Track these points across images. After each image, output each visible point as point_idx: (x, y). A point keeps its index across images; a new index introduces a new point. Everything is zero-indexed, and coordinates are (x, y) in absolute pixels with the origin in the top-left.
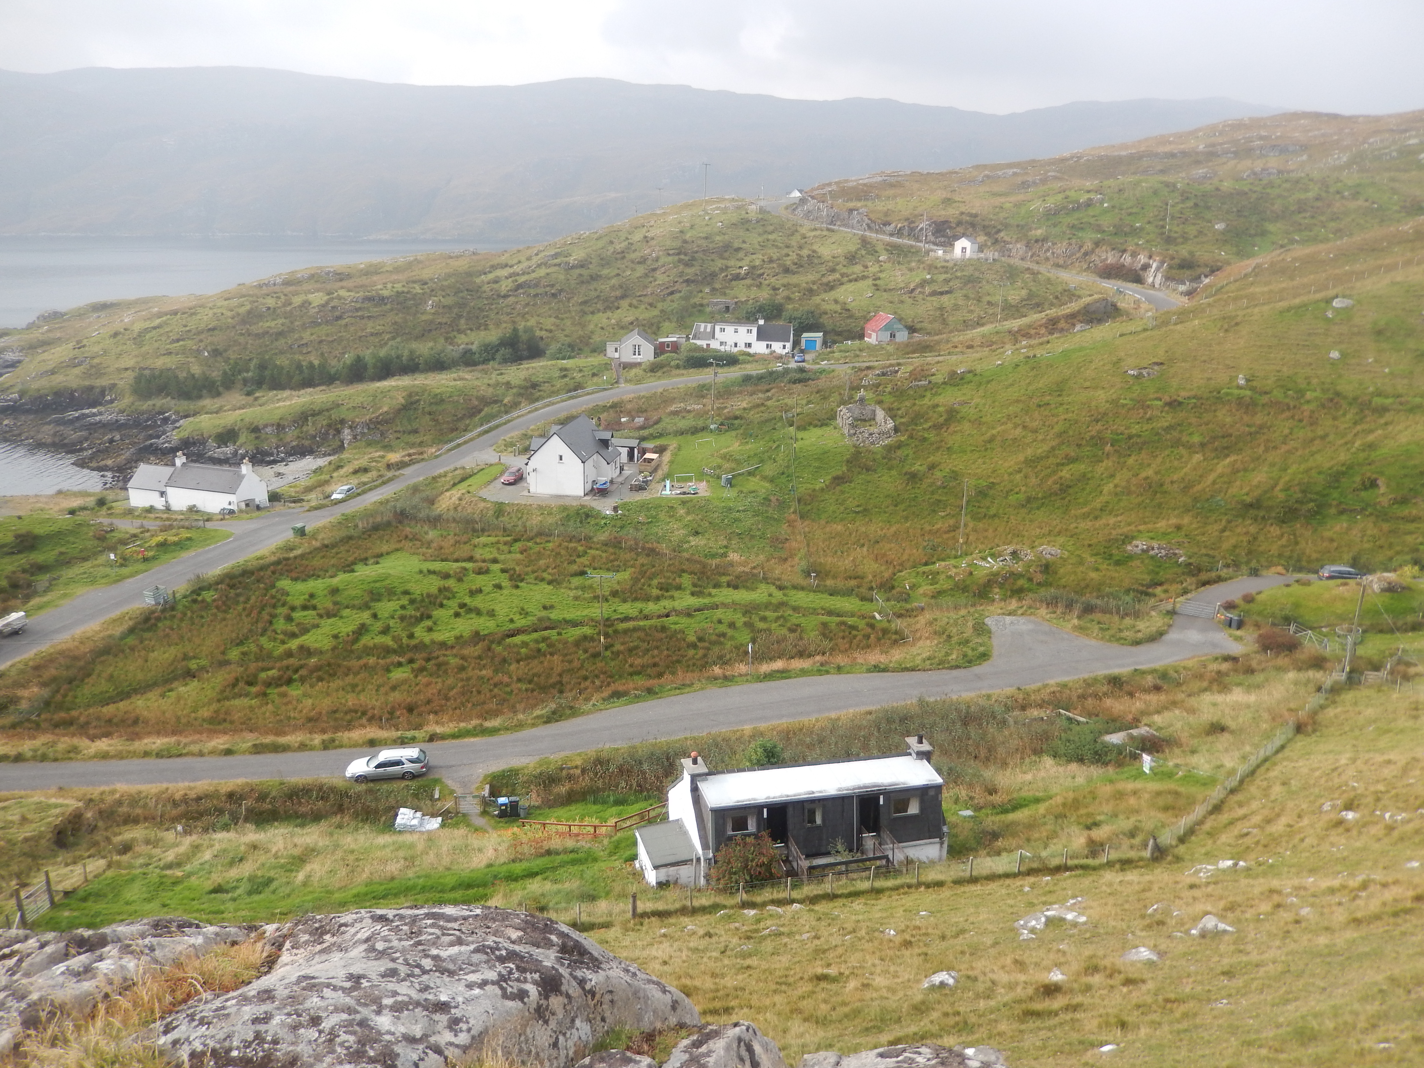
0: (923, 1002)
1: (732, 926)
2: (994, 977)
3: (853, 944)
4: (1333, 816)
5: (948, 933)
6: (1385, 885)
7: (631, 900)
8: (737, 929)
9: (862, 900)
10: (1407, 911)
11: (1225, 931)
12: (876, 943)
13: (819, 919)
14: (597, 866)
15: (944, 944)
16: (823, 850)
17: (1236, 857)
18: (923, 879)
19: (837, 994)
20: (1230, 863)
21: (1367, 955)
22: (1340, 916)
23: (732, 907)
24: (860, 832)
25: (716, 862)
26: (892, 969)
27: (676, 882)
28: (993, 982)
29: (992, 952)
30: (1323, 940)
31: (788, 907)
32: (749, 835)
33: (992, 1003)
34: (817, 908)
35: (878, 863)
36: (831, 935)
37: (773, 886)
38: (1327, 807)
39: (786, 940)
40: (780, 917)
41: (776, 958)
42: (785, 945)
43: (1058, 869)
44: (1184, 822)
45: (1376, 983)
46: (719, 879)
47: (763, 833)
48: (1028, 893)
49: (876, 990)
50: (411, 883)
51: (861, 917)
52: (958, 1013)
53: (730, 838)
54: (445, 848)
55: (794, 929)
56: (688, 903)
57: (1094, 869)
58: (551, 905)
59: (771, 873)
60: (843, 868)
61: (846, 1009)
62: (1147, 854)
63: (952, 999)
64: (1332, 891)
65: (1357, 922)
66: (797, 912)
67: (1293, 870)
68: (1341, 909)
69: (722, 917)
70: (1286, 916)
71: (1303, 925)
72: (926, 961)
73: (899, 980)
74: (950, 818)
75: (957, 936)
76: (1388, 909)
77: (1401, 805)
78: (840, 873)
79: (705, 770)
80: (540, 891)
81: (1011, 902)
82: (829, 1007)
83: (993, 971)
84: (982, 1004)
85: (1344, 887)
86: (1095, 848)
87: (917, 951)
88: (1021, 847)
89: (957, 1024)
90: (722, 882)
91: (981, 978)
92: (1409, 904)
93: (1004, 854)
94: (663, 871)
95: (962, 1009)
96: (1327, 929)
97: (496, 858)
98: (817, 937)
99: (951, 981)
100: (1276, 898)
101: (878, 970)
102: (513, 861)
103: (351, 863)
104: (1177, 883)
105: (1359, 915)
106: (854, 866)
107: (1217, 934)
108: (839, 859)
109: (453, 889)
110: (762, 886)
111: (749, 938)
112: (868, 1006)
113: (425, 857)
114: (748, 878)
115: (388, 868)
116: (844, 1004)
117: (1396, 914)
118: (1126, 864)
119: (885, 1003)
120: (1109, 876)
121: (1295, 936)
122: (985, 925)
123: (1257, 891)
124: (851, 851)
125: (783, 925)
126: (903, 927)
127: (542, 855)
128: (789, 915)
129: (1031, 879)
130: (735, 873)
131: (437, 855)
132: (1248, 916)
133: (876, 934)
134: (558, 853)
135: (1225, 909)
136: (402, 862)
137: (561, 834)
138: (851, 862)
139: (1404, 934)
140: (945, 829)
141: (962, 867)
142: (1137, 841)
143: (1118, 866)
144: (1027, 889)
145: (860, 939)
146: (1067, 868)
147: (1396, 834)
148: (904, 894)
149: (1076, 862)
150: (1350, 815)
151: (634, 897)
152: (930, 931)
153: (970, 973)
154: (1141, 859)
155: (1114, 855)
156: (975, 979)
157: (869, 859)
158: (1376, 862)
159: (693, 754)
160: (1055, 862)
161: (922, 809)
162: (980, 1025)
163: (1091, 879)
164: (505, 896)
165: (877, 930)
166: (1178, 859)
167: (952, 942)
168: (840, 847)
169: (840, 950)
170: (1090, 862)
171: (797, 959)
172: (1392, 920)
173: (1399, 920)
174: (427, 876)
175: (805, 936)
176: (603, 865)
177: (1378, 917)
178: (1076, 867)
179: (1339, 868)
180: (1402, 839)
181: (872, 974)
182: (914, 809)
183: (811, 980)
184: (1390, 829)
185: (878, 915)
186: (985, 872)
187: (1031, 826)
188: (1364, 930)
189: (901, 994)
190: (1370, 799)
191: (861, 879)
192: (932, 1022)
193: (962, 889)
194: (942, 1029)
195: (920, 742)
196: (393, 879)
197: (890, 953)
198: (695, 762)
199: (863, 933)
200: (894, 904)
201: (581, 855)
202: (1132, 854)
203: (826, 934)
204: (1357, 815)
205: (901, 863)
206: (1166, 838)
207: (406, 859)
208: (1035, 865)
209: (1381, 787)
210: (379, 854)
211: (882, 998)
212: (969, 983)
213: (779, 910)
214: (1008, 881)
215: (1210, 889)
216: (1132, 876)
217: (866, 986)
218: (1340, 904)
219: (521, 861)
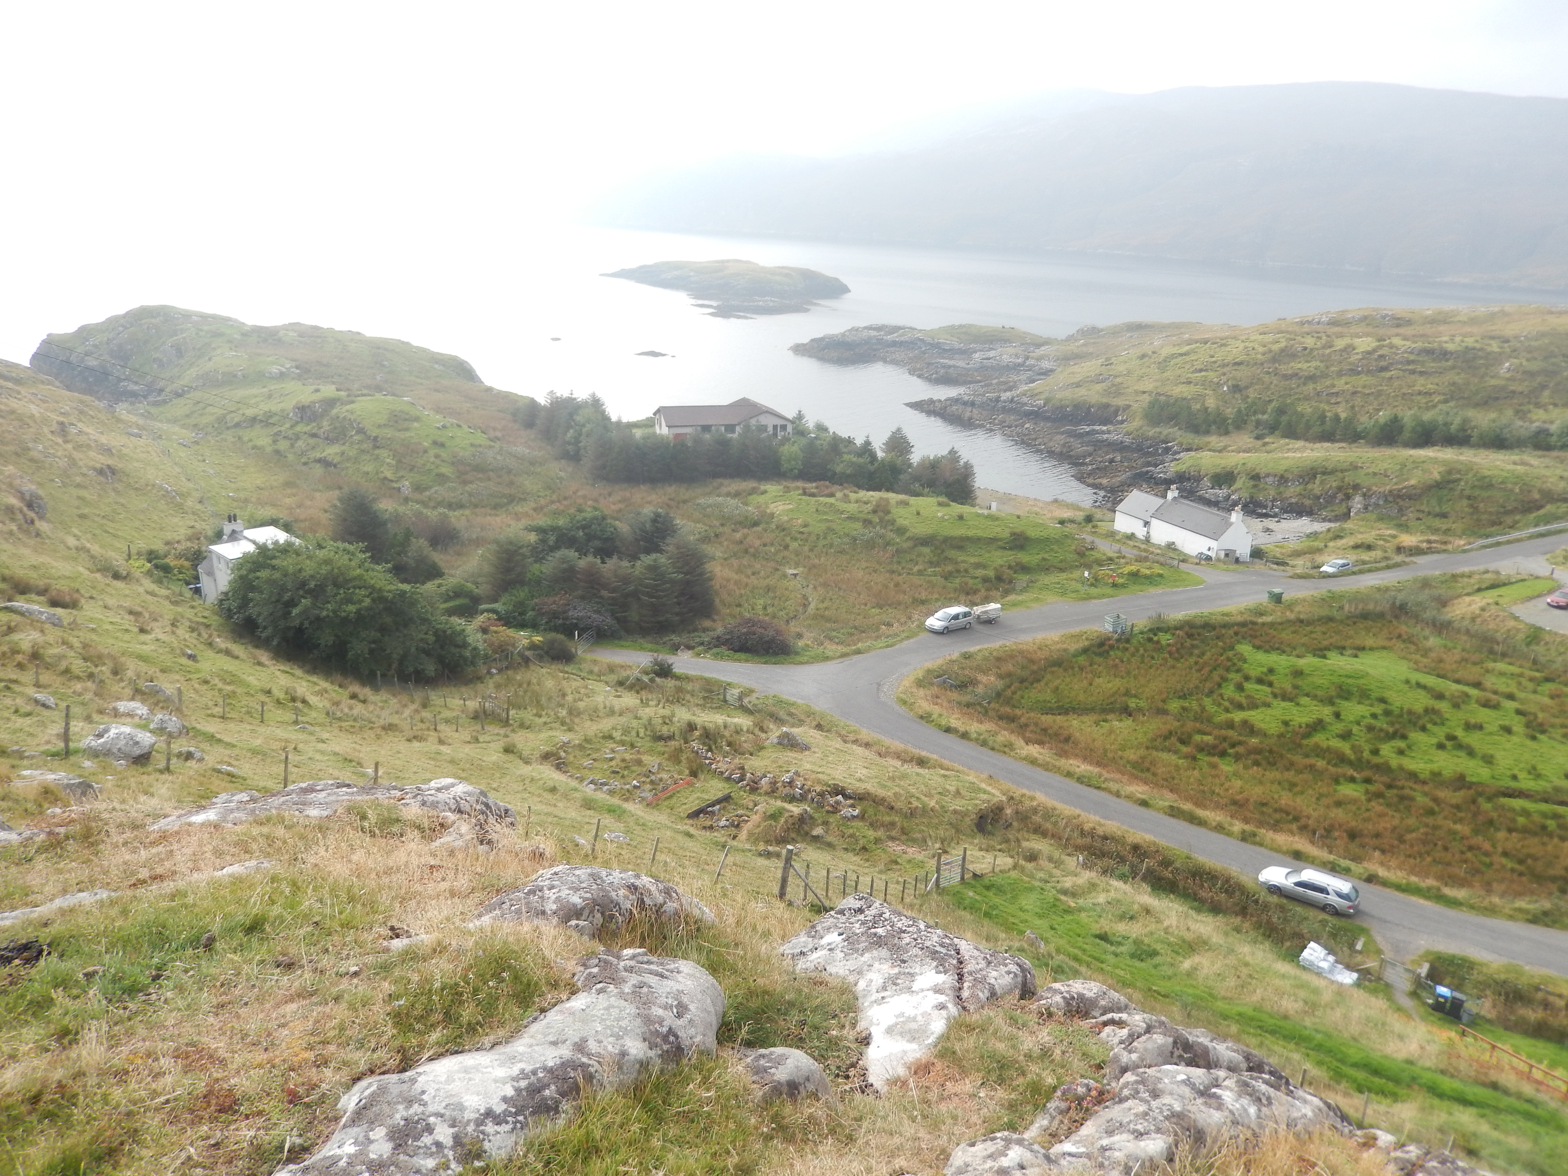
14: (1560, 1137)
50: (1307, 1032)
54: (1356, 1014)
80: (1472, 1128)
97: (1421, 1057)
102: (1443, 1072)
103: (1243, 976)
109: (1355, 1065)
113: (1328, 1011)
115: (1284, 1003)
127: (1484, 1084)
131: (1345, 1016)
134: (1506, 1092)
136: (1301, 1003)
137: (1519, 1073)
164: (1422, 1109)
174: (1329, 1036)
196: (1286, 1017)
201: (1539, 1112)
207: (1306, 1002)
210: (1278, 982)
219: (1452, 1076)
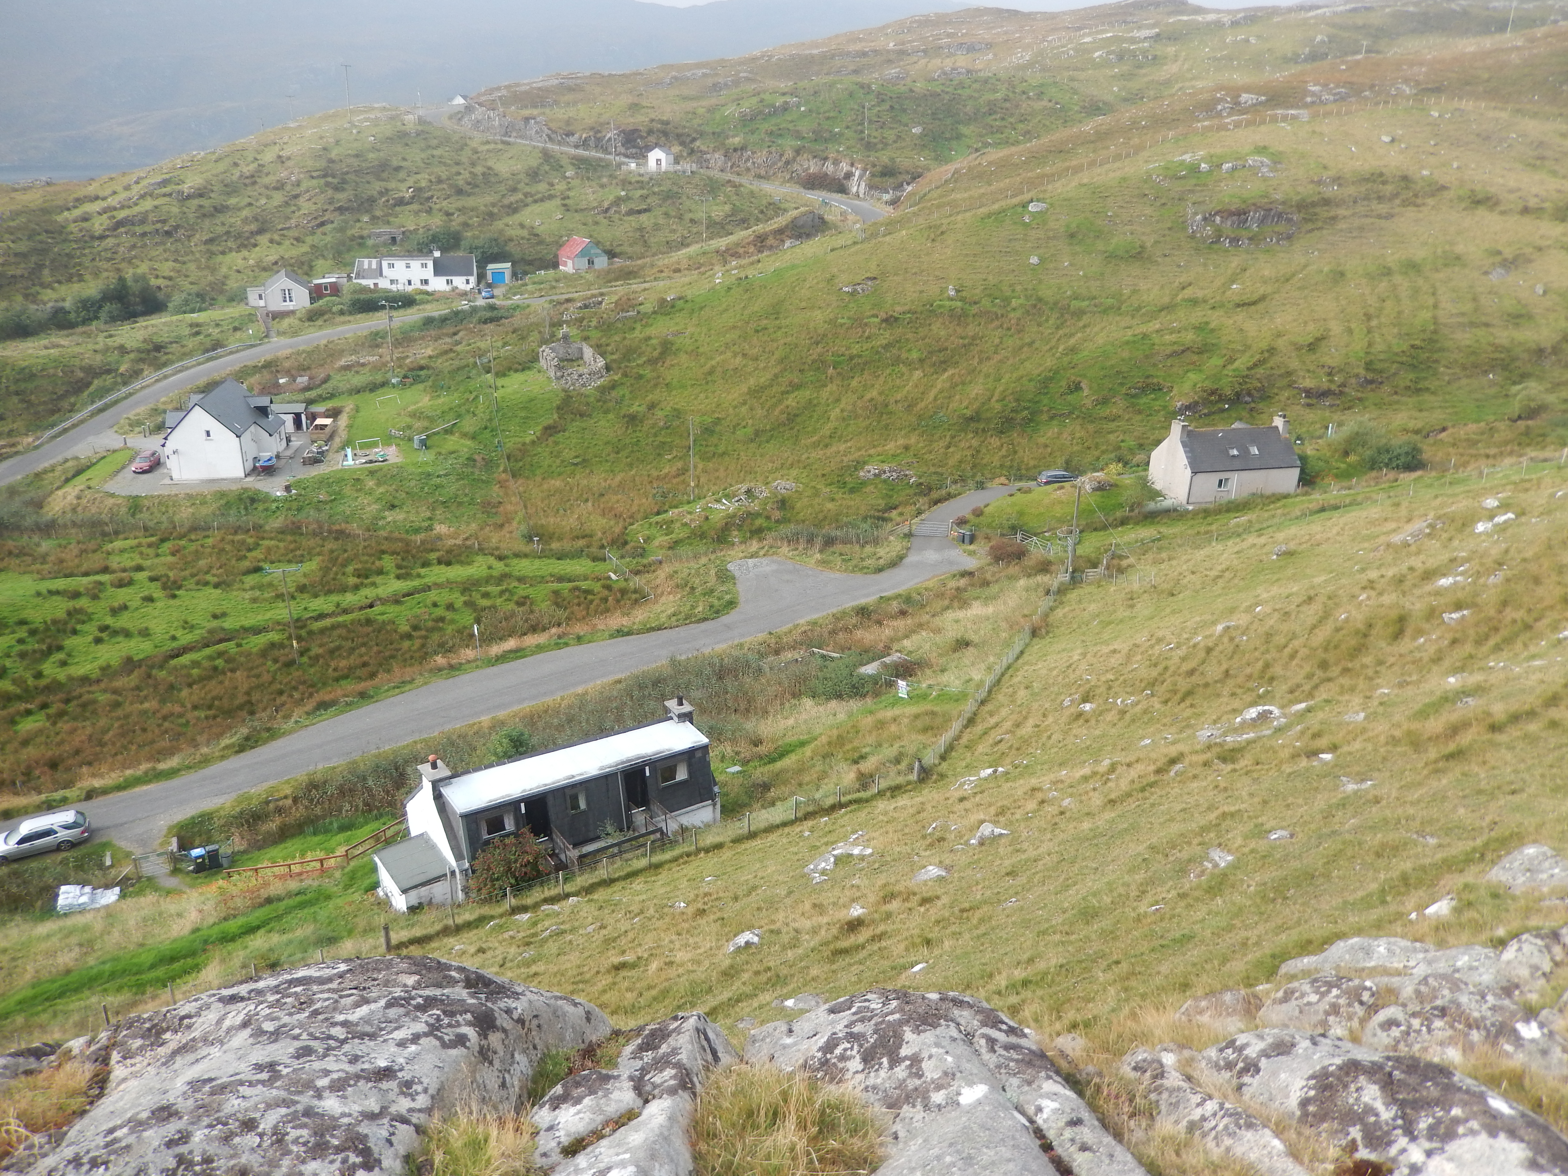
0: (732, 967)
1: (506, 935)
2: (796, 925)
3: (643, 926)
4: (1072, 710)
5: (740, 893)
6: (1129, 765)
7: (383, 933)
8: (512, 938)
9: (641, 879)
10: (1151, 785)
11: (1001, 835)
12: (667, 919)
13: (601, 908)
14: (331, 904)
15: (738, 906)
16: (591, 835)
17: (994, 764)
18: (701, 844)
19: (639, 979)
20: (990, 771)
21: (1126, 830)
22: (1097, 800)
23: (501, 916)
24: (628, 809)
25: (473, 872)
26: (691, 941)
27: (430, 903)
28: (797, 931)
29: (788, 901)
30: (1086, 825)
31: (564, 903)
32: (508, 835)
33: (800, 951)
34: (595, 896)
35: (652, 837)
36: (618, 921)
37: (542, 884)
38: (1067, 703)
39: (569, 937)
40: (558, 914)
41: (563, 958)
42: (570, 942)
43: (833, 808)
44: (943, 740)
45: (1139, 854)
46: (480, 890)
47: (525, 830)
48: (808, 837)
49: (681, 965)
50: (94, 972)
51: (644, 897)
52: (769, 969)
53: (487, 842)
54: (132, 922)
55: (576, 924)
56: (450, 922)
57: (867, 801)
58: (283, 958)
59: (538, 871)
60: (616, 850)
61: (654, 992)
62: (914, 777)
63: (759, 957)
64: (1085, 779)
65: (1112, 802)
66: (575, 906)
67: (1046, 767)
68: (1096, 794)
69: (493, 929)
70: (1051, 810)
71: (1068, 815)
72: (723, 925)
73: (702, 950)
74: (719, 778)
75: (749, 893)
76: (1137, 786)
77: (1129, 690)
78: (613, 856)
79: (449, 773)
80: (267, 946)
81: (795, 849)
82: (635, 994)
83: (794, 920)
84: (790, 953)
85: (1095, 774)
86: (865, 780)
87: (712, 917)
88: (794, 794)
89: (770, 979)
90: (484, 891)
91: (784, 930)
92: (1152, 778)
93: (779, 803)
94: (413, 893)
95: (771, 964)
96: (1088, 814)
97: (203, 919)
98: (603, 927)
99: (756, 939)
100: (1040, 796)
101: (677, 946)
102: (225, 919)
104: (947, 799)
105: (1113, 796)
106: (627, 846)
107: (995, 839)
108: (610, 841)
109: (153, 967)
110: (530, 887)
111: (528, 944)
112: (676, 984)
113: (106, 937)
114: (513, 881)
115: (59, 960)
116: (650, 988)
117: (1143, 790)
118: (895, 790)
119: (692, 976)
120: (881, 805)
121: (1062, 826)
122: (775, 878)
123: (1020, 792)
124: (621, 830)
125: (563, 923)
126: (692, 895)
127: (261, 905)
128: (567, 911)
129: (810, 823)
130: (497, 879)
131: (123, 932)
132: (1018, 816)
133: (666, 910)
134: (279, 899)
135: (997, 815)
136: (77, 949)
137: (281, 877)
138: (624, 842)
139: (1153, 805)
140: (716, 789)
141: (738, 824)
142: (903, 766)
143: (888, 794)
144: (807, 834)
145: (650, 919)
146: (841, 806)
147: (1128, 717)
148: (686, 863)
149: (849, 797)
150: (1088, 707)
151: (386, 929)
152: (721, 894)
153: (772, 927)
154: (909, 783)
155: (884, 784)
156: (778, 932)
157: (643, 836)
158: (1114, 746)
159: (431, 758)
160: (829, 801)
161: (690, 773)
162: (792, 976)
163: (866, 811)
164: (223, 961)
165: (666, 906)
166: (942, 776)
167: (745, 901)
168: (609, 829)
169: (631, 935)
170: (863, 795)
171: (586, 954)
172: (1140, 795)
173: (1147, 794)
174: (115, 959)
175: (590, 929)
176: (339, 902)
177: (1129, 795)
178: (850, 802)
179: (1084, 757)
180: (1133, 721)
181: (671, 951)
182: (682, 774)
183: (608, 972)
184: (1123, 713)
185: (662, 891)
186: (762, 825)
187: (801, 770)
188: (1119, 809)
189: (707, 963)
190: (1103, 689)
191: (637, 858)
192: (744, 984)
193: (743, 846)
194: (755, 988)
195: (681, 704)
196: (68, 972)
197: (686, 925)
198: (434, 766)
199: (651, 911)
200: (676, 876)
201: (309, 896)
202: (900, 780)
203: (612, 921)
204: (1094, 706)
205: (675, 833)
206: (930, 758)
207: (81, 945)
208: (811, 809)
209: (1110, 676)
210: (42, 946)
211: (690, 972)
212: (774, 937)
213: (556, 907)
214: (787, 830)
215: (978, 798)
216: (903, 801)
217: (670, 964)
218: (1094, 789)
219: (235, 917)
